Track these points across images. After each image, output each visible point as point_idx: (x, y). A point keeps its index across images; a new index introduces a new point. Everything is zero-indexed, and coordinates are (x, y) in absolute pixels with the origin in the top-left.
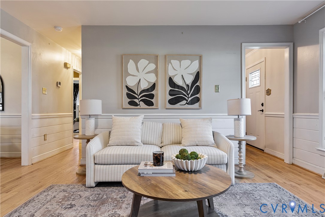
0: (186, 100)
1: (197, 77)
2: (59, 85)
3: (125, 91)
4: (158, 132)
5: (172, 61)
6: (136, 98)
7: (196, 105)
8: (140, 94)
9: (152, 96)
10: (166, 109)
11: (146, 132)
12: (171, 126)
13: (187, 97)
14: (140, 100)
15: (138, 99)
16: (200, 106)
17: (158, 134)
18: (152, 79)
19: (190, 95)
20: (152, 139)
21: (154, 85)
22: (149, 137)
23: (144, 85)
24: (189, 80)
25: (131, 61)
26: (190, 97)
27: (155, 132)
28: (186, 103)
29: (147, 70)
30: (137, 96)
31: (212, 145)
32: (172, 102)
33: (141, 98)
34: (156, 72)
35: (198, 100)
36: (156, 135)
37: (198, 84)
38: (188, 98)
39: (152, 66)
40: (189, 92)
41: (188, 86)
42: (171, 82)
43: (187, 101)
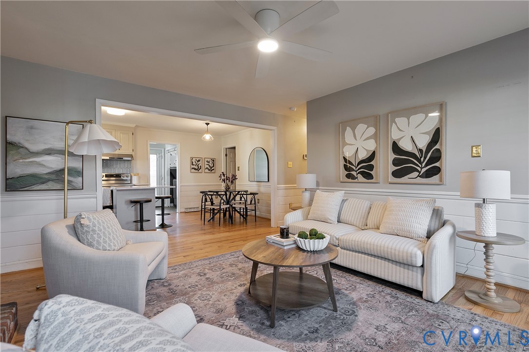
0: (417, 171)
1: (436, 136)
2: (305, 158)
3: (342, 162)
4: (361, 212)
5: (397, 120)
6: (353, 170)
7: (435, 179)
8: (358, 165)
9: (371, 167)
10: (390, 183)
11: (348, 210)
12: (380, 206)
13: (420, 167)
14: (357, 172)
15: (356, 171)
16: (441, 180)
17: (360, 214)
18: (371, 146)
19: (424, 165)
20: (353, 219)
21: (374, 153)
22: (350, 216)
23: (363, 155)
24: (423, 142)
25: (348, 128)
26: (424, 167)
27: (358, 212)
28: (418, 176)
29: (365, 137)
30: (354, 168)
31: (418, 239)
32: (396, 174)
33: (358, 170)
34: (375, 137)
35: (437, 171)
36: (359, 215)
37: (437, 147)
38: (422, 168)
39: (372, 131)
40: (422, 159)
41: (421, 151)
42: (396, 148)
43: (420, 172)
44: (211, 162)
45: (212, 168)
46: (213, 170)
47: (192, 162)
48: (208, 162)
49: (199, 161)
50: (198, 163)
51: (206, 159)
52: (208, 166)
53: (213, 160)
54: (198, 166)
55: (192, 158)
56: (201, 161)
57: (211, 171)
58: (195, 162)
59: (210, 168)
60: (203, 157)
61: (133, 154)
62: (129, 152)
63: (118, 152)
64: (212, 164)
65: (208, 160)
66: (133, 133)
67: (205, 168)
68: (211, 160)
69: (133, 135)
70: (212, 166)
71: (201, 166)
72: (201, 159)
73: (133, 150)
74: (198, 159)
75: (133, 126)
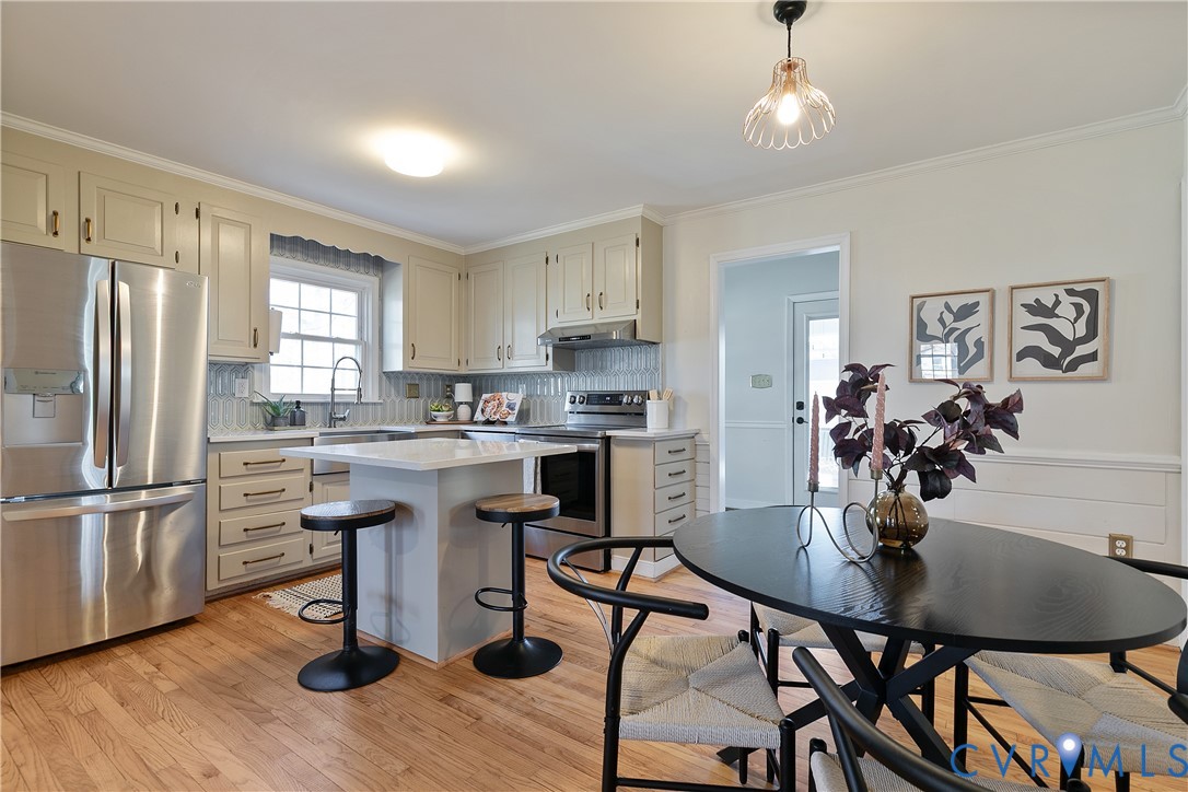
44: (1066, 309)
45: (1080, 350)
46: (1093, 357)
47: (922, 325)
48: (1037, 309)
49: (967, 311)
50: (963, 325)
51: (1029, 297)
52: (1040, 340)
53: (1091, 296)
54: (960, 340)
55: (917, 302)
56: (983, 309)
57: (1073, 366)
58: (941, 320)
59: (1056, 351)
60: (1001, 284)
61: (638, 318)
62: (628, 312)
63: (599, 317)
64: (1076, 320)
65: (1037, 301)
66: (637, 241)
67: (1017, 348)
68: (1071, 292)
69: (638, 245)
70: (1081, 330)
71: (979, 344)
72: (983, 299)
73: (638, 302)
74: (956, 303)
75: (637, 211)
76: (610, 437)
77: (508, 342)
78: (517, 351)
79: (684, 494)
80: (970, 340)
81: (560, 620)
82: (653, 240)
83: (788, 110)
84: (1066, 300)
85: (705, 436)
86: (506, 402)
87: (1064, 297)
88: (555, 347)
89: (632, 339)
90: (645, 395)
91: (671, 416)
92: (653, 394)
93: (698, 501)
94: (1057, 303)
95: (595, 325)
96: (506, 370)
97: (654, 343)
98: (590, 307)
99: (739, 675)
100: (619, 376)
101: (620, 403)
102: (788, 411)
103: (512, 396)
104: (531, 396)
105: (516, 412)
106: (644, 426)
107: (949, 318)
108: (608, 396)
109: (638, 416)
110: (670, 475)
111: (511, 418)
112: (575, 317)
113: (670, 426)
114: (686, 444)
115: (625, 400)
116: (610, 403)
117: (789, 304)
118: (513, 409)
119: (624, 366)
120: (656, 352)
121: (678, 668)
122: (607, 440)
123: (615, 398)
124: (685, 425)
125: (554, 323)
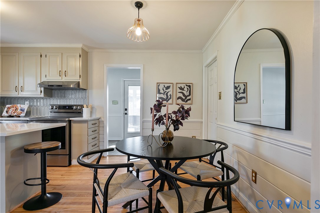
44: (186, 89)
45: (188, 98)
46: (190, 99)
47: (159, 90)
48: (181, 88)
49: (168, 88)
50: (167, 91)
51: (179, 86)
52: (181, 95)
53: (189, 86)
54: (167, 94)
55: (158, 84)
56: (171, 87)
57: (186, 102)
58: (163, 89)
59: (184, 98)
60: (175, 82)
61: (80, 81)
62: (77, 79)
63: (64, 79)
64: (187, 91)
65: (181, 87)
66: (80, 55)
67: (177, 97)
68: (187, 85)
69: (80, 57)
70: (188, 94)
71: (170, 95)
72: (171, 85)
73: (80, 76)
74: (166, 85)
75: (80, 46)
76: (71, 120)
77: (21, 84)
78: (26, 88)
79: (96, 137)
80: (169, 94)
81: (57, 185)
82: (85, 56)
83: (138, 32)
84: (186, 87)
85: (102, 119)
86: (20, 108)
87: (185, 86)
88: (45, 88)
89: (78, 87)
90: (82, 106)
91: (91, 113)
92: (85, 106)
93: (100, 139)
94: (184, 87)
95: (63, 82)
96: (20, 96)
97: (85, 89)
98: (61, 75)
99: (134, 181)
100: (72, 100)
101: (72, 109)
102: (123, 111)
103: (22, 106)
104: (31, 106)
105: (25, 112)
106: (82, 116)
107: (165, 89)
108: (67, 106)
109: (79, 113)
110: (92, 131)
111: (23, 114)
112: (54, 78)
113: (91, 116)
114: (97, 121)
115: (74, 108)
116: (68, 109)
117: (123, 81)
118: (23, 111)
119: (73, 96)
120: (86, 92)
121: (117, 184)
122: (70, 122)
123: (70, 107)
124: (96, 116)
125: (44, 79)
